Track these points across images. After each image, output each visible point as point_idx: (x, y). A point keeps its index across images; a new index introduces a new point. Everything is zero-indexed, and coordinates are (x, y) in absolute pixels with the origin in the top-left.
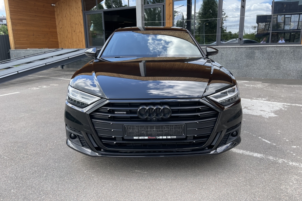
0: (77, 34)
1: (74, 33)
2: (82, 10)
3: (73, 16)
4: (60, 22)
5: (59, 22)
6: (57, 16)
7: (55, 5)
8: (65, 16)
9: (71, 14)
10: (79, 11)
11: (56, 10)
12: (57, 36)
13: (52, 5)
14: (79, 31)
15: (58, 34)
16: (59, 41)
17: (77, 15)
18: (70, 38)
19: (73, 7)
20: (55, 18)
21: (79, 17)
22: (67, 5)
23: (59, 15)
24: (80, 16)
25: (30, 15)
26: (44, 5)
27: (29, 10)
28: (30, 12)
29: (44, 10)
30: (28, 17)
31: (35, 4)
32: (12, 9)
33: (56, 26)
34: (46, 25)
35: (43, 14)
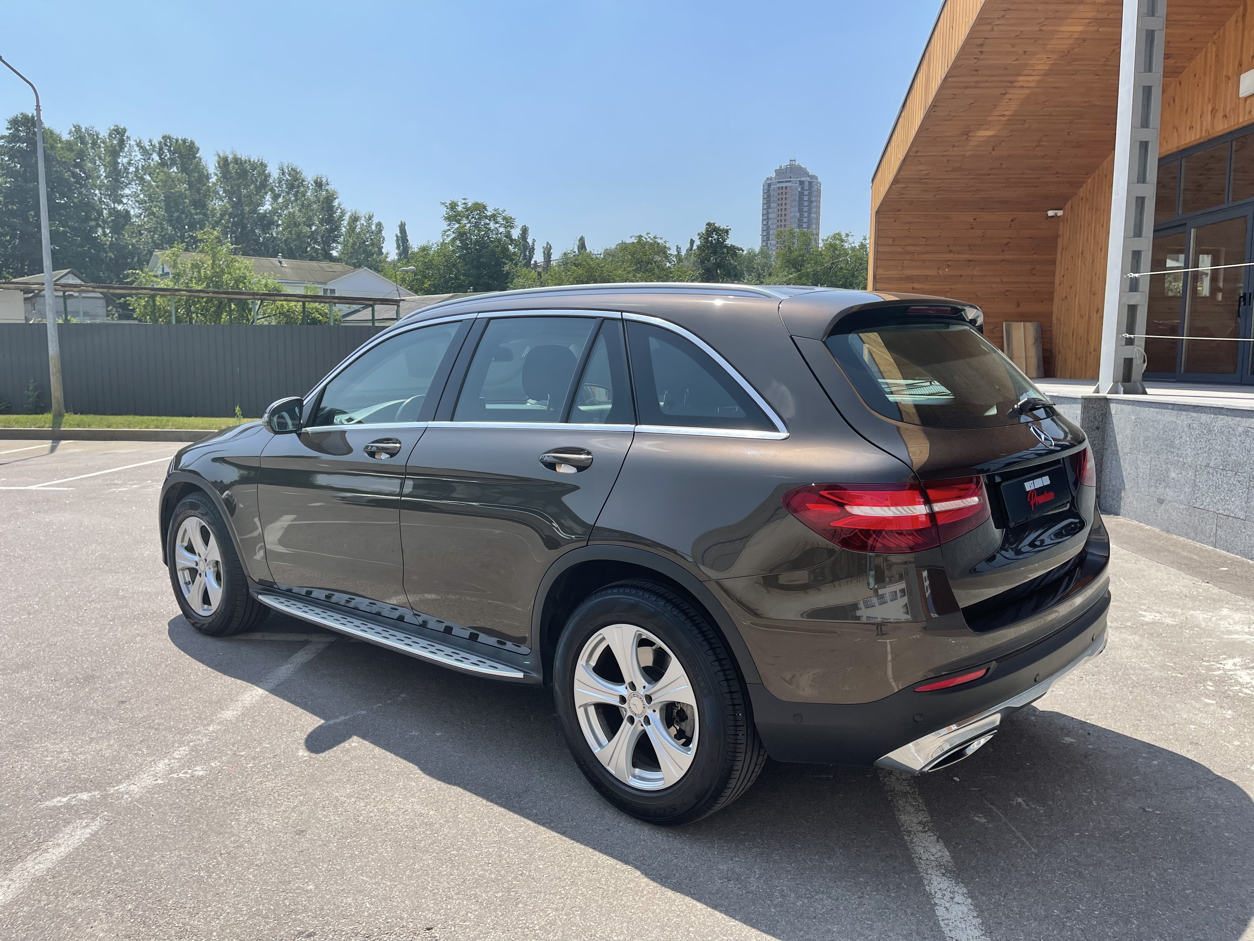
3: (1101, 250)
4: (1066, 277)
5: (1063, 276)
6: (1062, 253)
7: (1060, 213)
8: (1082, 253)
11: (1060, 233)
12: (1051, 330)
13: (1051, 213)
20: (1053, 262)
23: (1066, 249)
25: (949, 260)
26: (1012, 221)
27: (949, 246)
28: (951, 251)
29: (1010, 238)
30: (939, 269)
31: (975, 219)
32: (887, 249)
33: (1053, 293)
34: (1007, 291)
35: (1003, 251)
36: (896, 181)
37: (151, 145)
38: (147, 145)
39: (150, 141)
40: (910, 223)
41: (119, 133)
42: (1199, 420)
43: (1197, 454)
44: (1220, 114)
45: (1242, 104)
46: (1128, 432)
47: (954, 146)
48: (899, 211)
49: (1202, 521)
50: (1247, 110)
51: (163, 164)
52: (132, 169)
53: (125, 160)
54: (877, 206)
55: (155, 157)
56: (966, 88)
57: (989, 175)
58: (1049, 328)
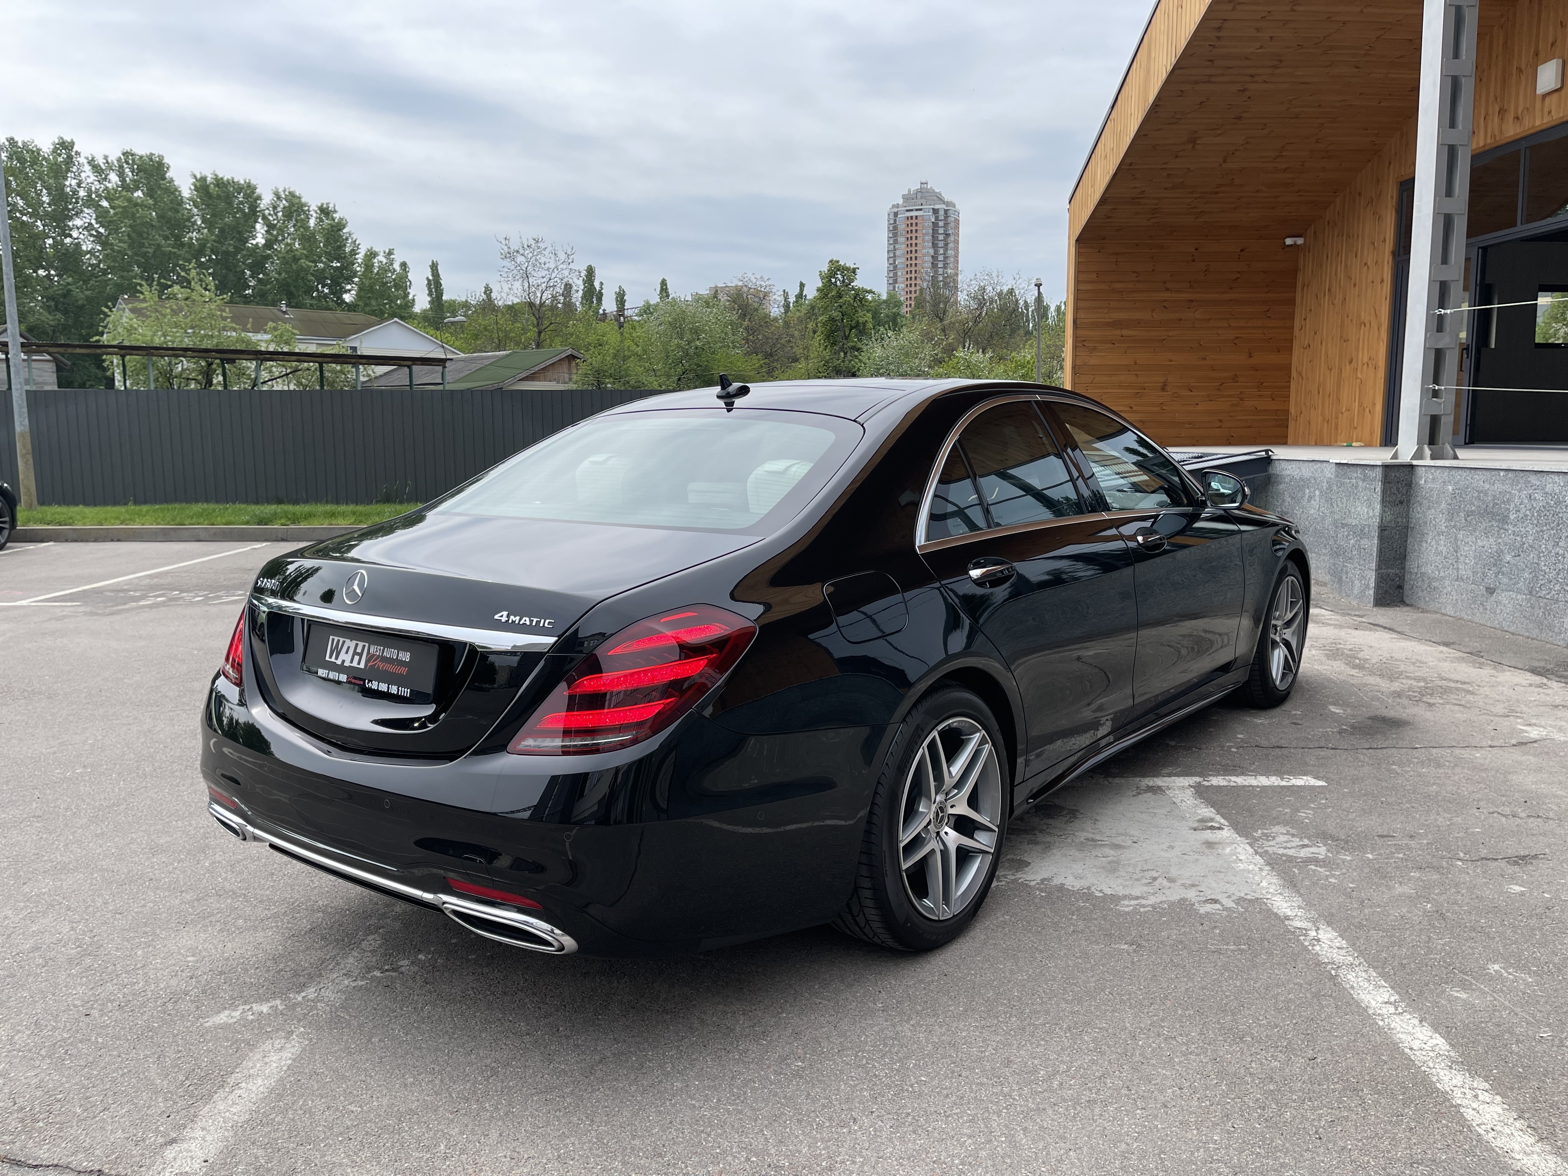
0: (1359, 375)
1: (1347, 369)
2: (1393, 253)
3: (1355, 285)
4: (1308, 320)
5: (1305, 319)
6: (1303, 290)
7: (1300, 241)
8: (1330, 290)
9: (1349, 278)
10: (1380, 260)
11: (1301, 266)
12: (1288, 387)
13: (1289, 241)
14: (1366, 360)
15: (1294, 374)
16: (1292, 410)
17: (1370, 278)
18: (1329, 395)
19: (1362, 238)
20: (1292, 302)
21: (1379, 286)
22: (1343, 235)
23: (1308, 286)
24: (1382, 281)
25: (1165, 301)
26: (1242, 250)
27: (1165, 282)
28: (1167, 289)
29: (1239, 272)
30: (1153, 311)
31: (1196, 249)
32: (1089, 287)
33: (1292, 341)
34: (1237, 338)
35: (1231, 289)
36: (1103, 201)
37: (107, 162)
38: (101, 161)
39: (106, 157)
40: (1117, 254)
41: (65, 146)
42: (1543, 489)
43: (1542, 531)
44: (1510, 116)
45: (1538, 105)
46: (1443, 505)
47: (1177, 157)
48: (1104, 239)
49: (1549, 614)
50: (1546, 110)
51: (124, 186)
52: (82, 193)
53: (74, 182)
54: (1078, 233)
55: (114, 178)
56: (1196, 83)
57: (1217, 193)
58: (1287, 384)
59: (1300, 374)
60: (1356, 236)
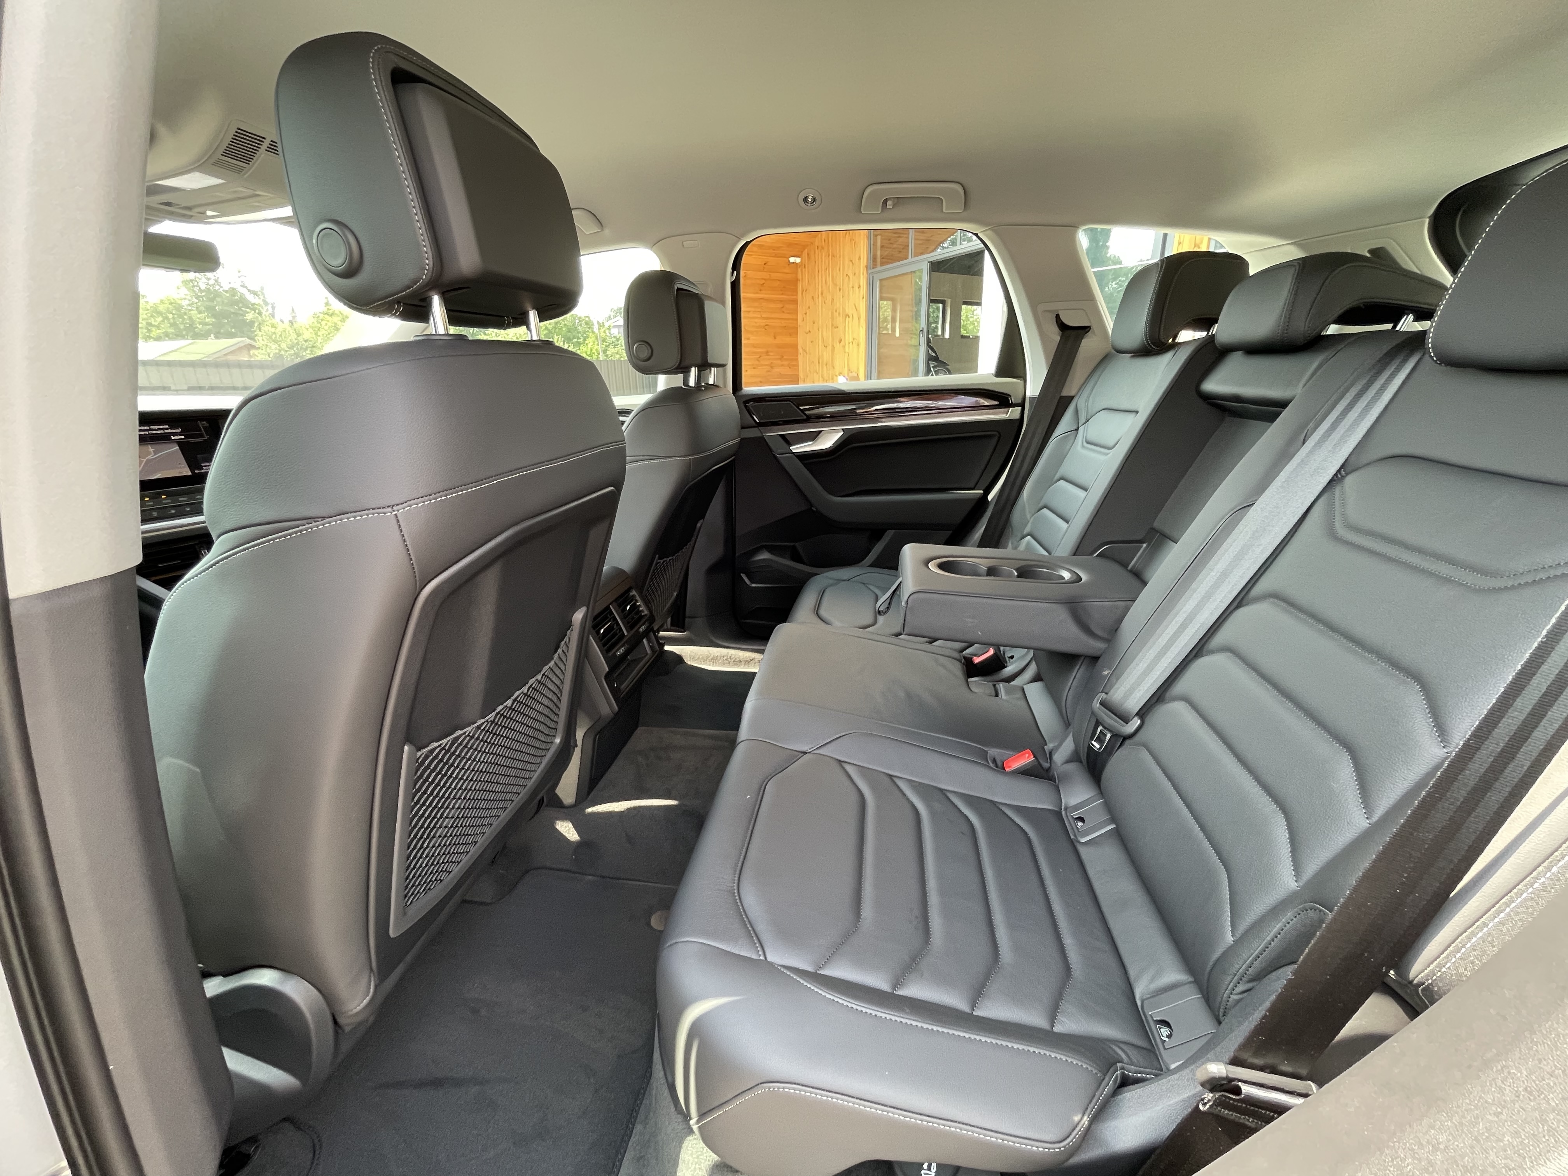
0: (847, 350)
1: (838, 346)
2: (867, 267)
3: (840, 290)
4: (808, 314)
5: (806, 314)
6: (802, 294)
7: (798, 260)
8: (822, 294)
9: (836, 285)
10: (857, 272)
11: (800, 277)
12: (797, 359)
13: (792, 260)
14: (851, 340)
15: (800, 350)
17: (851, 285)
18: (826, 365)
19: (843, 258)
20: (795, 302)
21: (857, 289)
22: (829, 255)
23: (806, 291)
24: (860, 287)
26: (765, 264)
29: (764, 279)
33: (797, 328)
34: (766, 325)
35: (760, 290)
58: (796, 357)
59: (805, 350)
60: (838, 256)
